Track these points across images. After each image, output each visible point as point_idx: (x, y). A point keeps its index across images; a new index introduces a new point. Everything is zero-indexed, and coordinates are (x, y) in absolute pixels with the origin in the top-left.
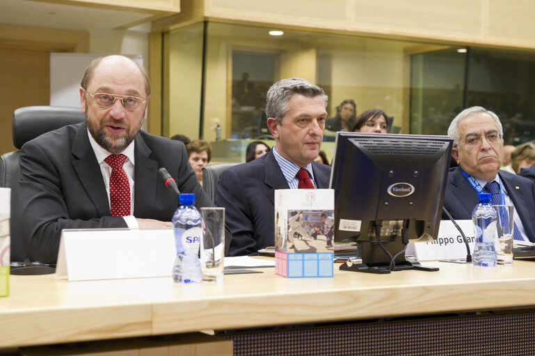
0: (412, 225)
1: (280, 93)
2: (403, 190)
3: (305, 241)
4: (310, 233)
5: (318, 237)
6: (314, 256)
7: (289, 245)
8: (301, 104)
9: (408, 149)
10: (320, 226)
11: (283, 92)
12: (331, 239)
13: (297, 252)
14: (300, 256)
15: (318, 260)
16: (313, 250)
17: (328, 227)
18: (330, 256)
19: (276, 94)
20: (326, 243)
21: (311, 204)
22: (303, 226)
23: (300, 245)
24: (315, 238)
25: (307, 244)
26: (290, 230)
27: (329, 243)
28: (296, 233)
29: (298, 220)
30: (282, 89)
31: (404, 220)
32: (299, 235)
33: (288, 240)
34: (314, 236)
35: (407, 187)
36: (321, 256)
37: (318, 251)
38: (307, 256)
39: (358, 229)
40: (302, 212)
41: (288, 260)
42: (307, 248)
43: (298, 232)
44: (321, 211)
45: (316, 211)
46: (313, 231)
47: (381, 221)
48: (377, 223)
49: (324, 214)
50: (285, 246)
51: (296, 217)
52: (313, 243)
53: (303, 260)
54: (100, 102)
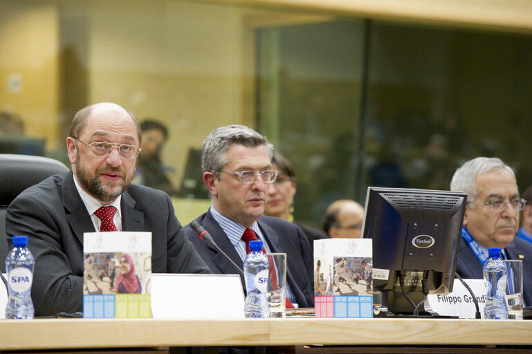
0: (430, 275)
1: (217, 143)
2: (426, 242)
3: (349, 285)
4: (353, 278)
5: (360, 281)
6: (356, 299)
7: (335, 288)
8: (241, 156)
9: (429, 203)
10: (361, 271)
11: (220, 142)
12: (370, 284)
13: (342, 295)
14: (344, 299)
15: (360, 302)
16: (355, 294)
17: (367, 273)
18: (370, 299)
19: (212, 145)
22: (347, 272)
23: (344, 288)
24: (357, 283)
25: (350, 288)
26: (336, 275)
27: (368, 287)
28: (340, 278)
29: (342, 266)
30: (219, 139)
31: (424, 271)
32: (344, 280)
33: (334, 284)
34: (356, 280)
35: (429, 239)
37: (359, 294)
38: (350, 299)
39: (386, 278)
40: (345, 259)
41: (334, 302)
42: (350, 291)
43: (343, 277)
45: (357, 258)
46: (355, 276)
47: (405, 271)
48: (402, 273)
49: (364, 261)
50: (331, 290)
51: (341, 263)
52: (356, 287)
53: (347, 302)
54: (95, 150)
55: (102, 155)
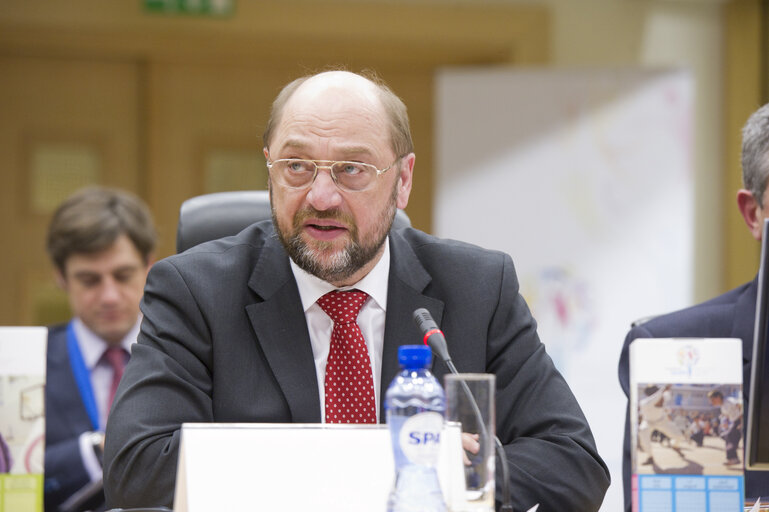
3: (677, 450)
4: (688, 432)
5: (707, 441)
6: (698, 482)
7: (643, 456)
10: (711, 417)
12: (736, 448)
13: (659, 472)
14: (666, 481)
15: (707, 491)
16: (694, 470)
17: (728, 421)
18: (736, 483)
20: (723, 456)
21: (690, 372)
22: (671, 417)
23: (665, 457)
24: (700, 443)
25: (682, 456)
26: (644, 425)
27: (732, 455)
28: (655, 433)
29: (660, 404)
32: (663, 437)
33: (640, 445)
34: (698, 438)
36: (713, 483)
37: (706, 472)
38: (682, 482)
40: (668, 387)
41: (640, 490)
42: (681, 464)
43: (661, 429)
44: (712, 385)
45: (701, 386)
46: (694, 428)
51: (656, 397)
52: (695, 454)
53: (674, 490)
54: (288, 175)
55: (299, 185)
